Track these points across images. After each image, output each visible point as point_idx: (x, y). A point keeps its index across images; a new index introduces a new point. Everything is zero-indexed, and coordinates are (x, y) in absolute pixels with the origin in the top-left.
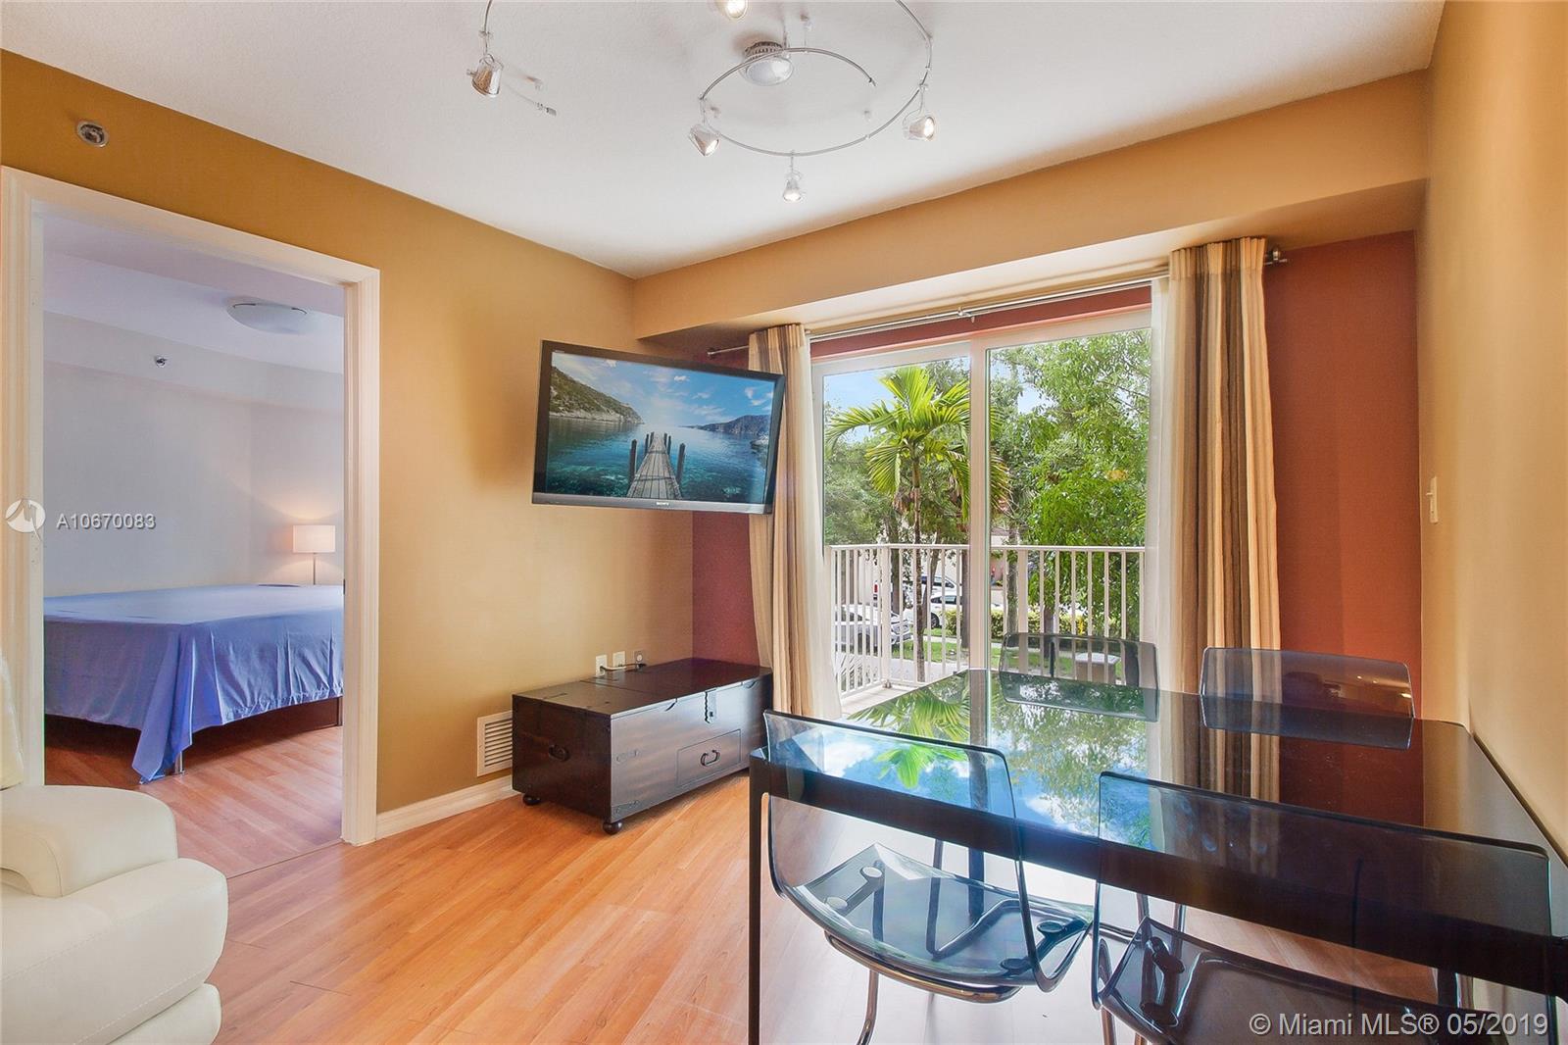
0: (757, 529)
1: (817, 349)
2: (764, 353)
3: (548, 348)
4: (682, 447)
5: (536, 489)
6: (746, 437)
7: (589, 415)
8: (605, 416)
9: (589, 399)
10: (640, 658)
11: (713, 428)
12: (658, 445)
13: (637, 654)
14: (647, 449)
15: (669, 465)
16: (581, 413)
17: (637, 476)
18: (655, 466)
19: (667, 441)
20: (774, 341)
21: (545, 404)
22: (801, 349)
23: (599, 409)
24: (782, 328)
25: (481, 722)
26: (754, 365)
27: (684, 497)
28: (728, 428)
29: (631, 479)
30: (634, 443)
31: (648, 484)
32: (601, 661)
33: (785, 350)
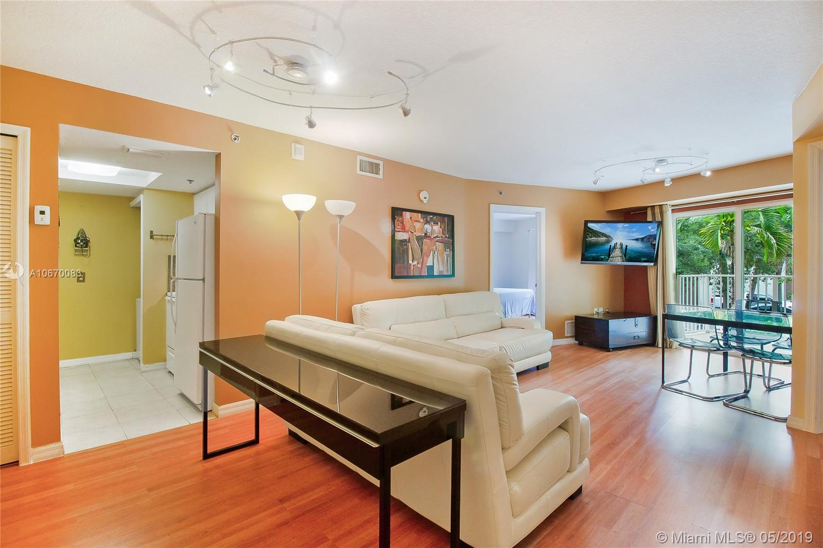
0: (651, 270)
1: (673, 211)
2: (654, 214)
3: (586, 222)
4: (627, 246)
5: (582, 260)
6: (649, 241)
7: (597, 239)
8: (601, 238)
9: (596, 234)
10: (607, 310)
11: (637, 240)
12: (618, 246)
13: (606, 309)
14: (614, 248)
15: (622, 252)
16: (594, 238)
17: (611, 256)
18: (617, 252)
19: (621, 245)
20: (657, 210)
21: (585, 236)
22: (668, 212)
23: (600, 237)
24: (661, 206)
25: (566, 322)
26: (649, 218)
27: (626, 261)
28: (642, 239)
29: (609, 257)
30: (611, 246)
31: (615, 258)
32: (596, 310)
33: (662, 213)
